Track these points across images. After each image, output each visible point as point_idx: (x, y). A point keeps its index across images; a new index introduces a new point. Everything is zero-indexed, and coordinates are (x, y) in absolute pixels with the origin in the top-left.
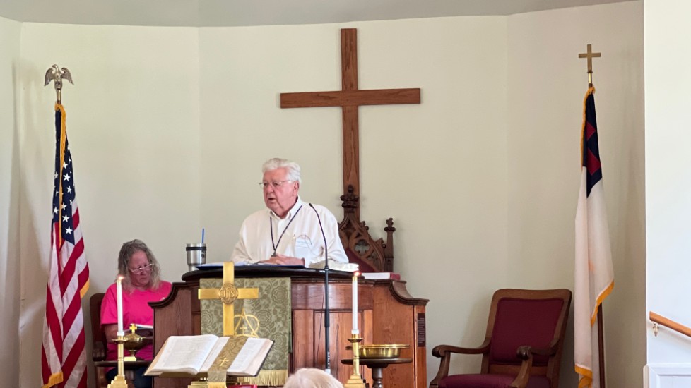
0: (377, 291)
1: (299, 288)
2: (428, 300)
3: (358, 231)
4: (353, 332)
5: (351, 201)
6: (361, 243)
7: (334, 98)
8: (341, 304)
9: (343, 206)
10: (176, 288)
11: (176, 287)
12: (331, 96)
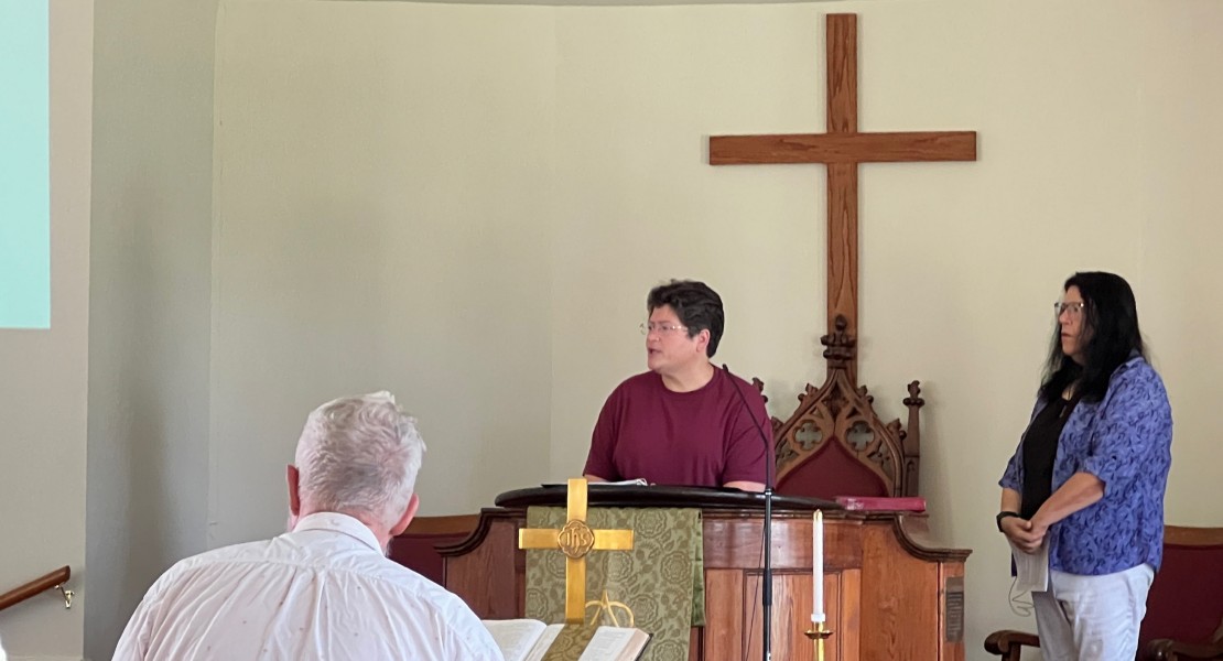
0: (871, 533)
1: (719, 526)
2: (970, 552)
3: (852, 404)
4: (814, 618)
5: (841, 345)
6: (857, 427)
7: (813, 147)
8: (799, 558)
9: (825, 356)
10: (486, 522)
11: (487, 517)
12: (805, 143)
